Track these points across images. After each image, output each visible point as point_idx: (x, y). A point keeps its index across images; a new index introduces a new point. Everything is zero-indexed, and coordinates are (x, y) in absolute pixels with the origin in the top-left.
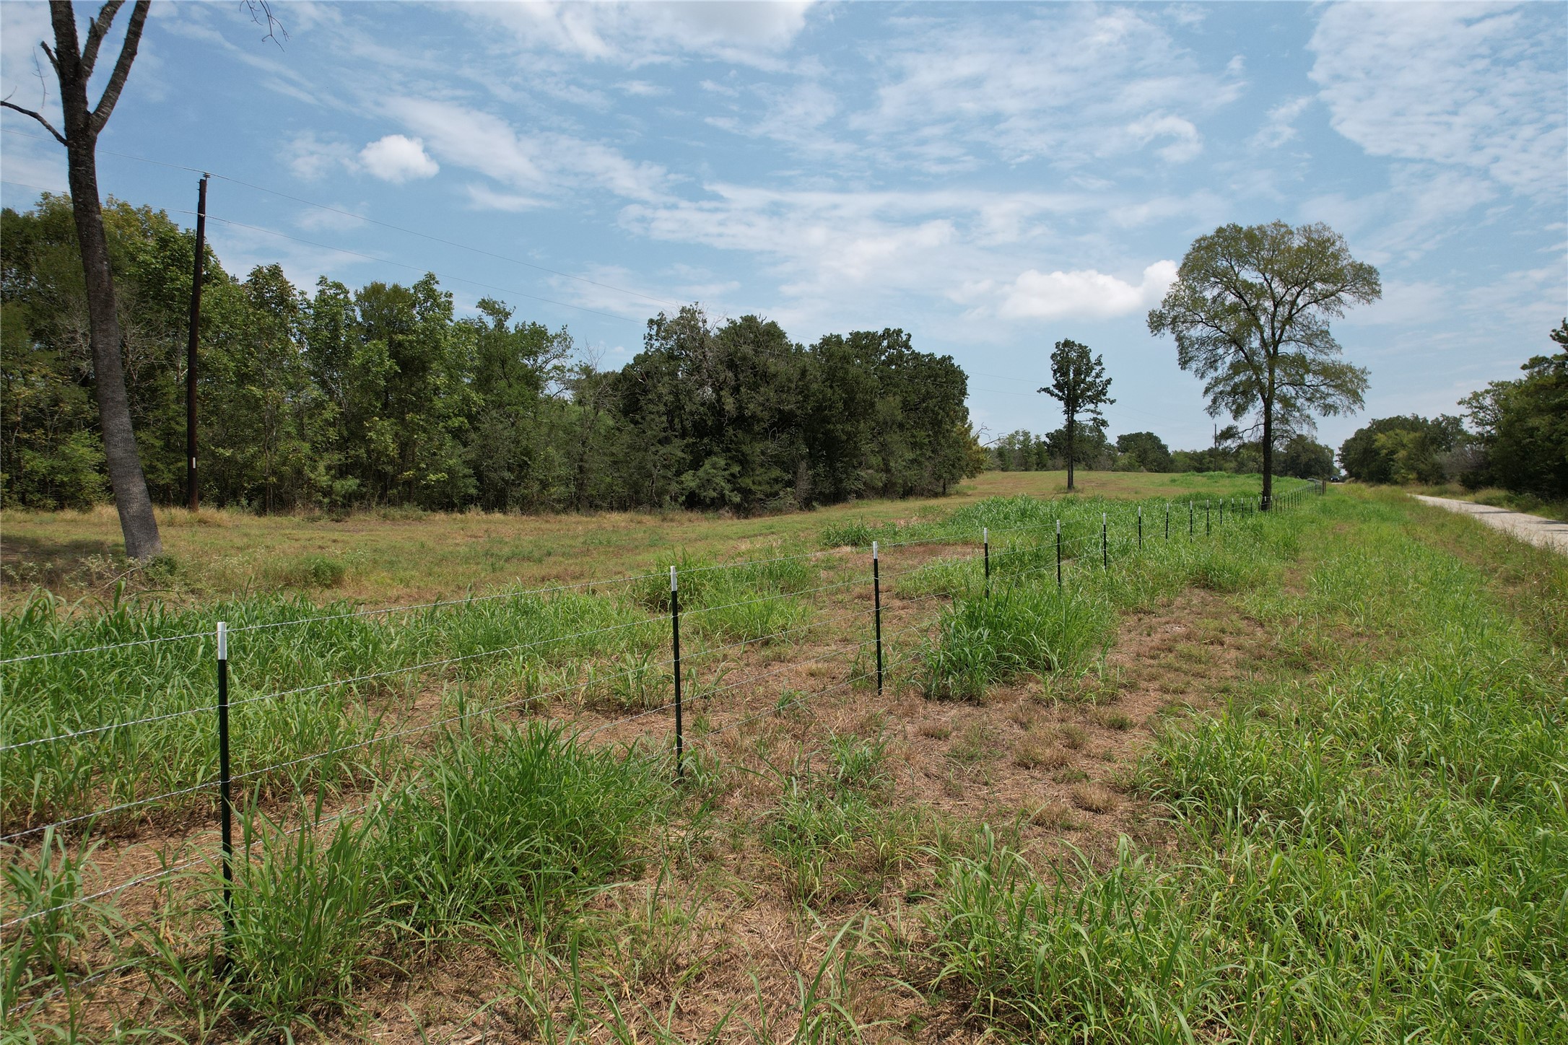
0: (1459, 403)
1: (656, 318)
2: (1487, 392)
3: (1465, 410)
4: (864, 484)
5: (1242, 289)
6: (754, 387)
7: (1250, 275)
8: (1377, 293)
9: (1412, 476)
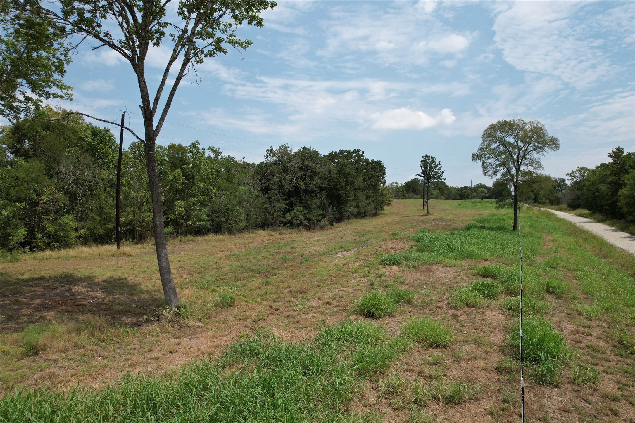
0: (567, 175)
1: (270, 149)
2: (577, 171)
3: (568, 177)
4: (350, 213)
5: (506, 145)
6: (311, 178)
7: (510, 139)
8: (558, 148)
9: (547, 201)
